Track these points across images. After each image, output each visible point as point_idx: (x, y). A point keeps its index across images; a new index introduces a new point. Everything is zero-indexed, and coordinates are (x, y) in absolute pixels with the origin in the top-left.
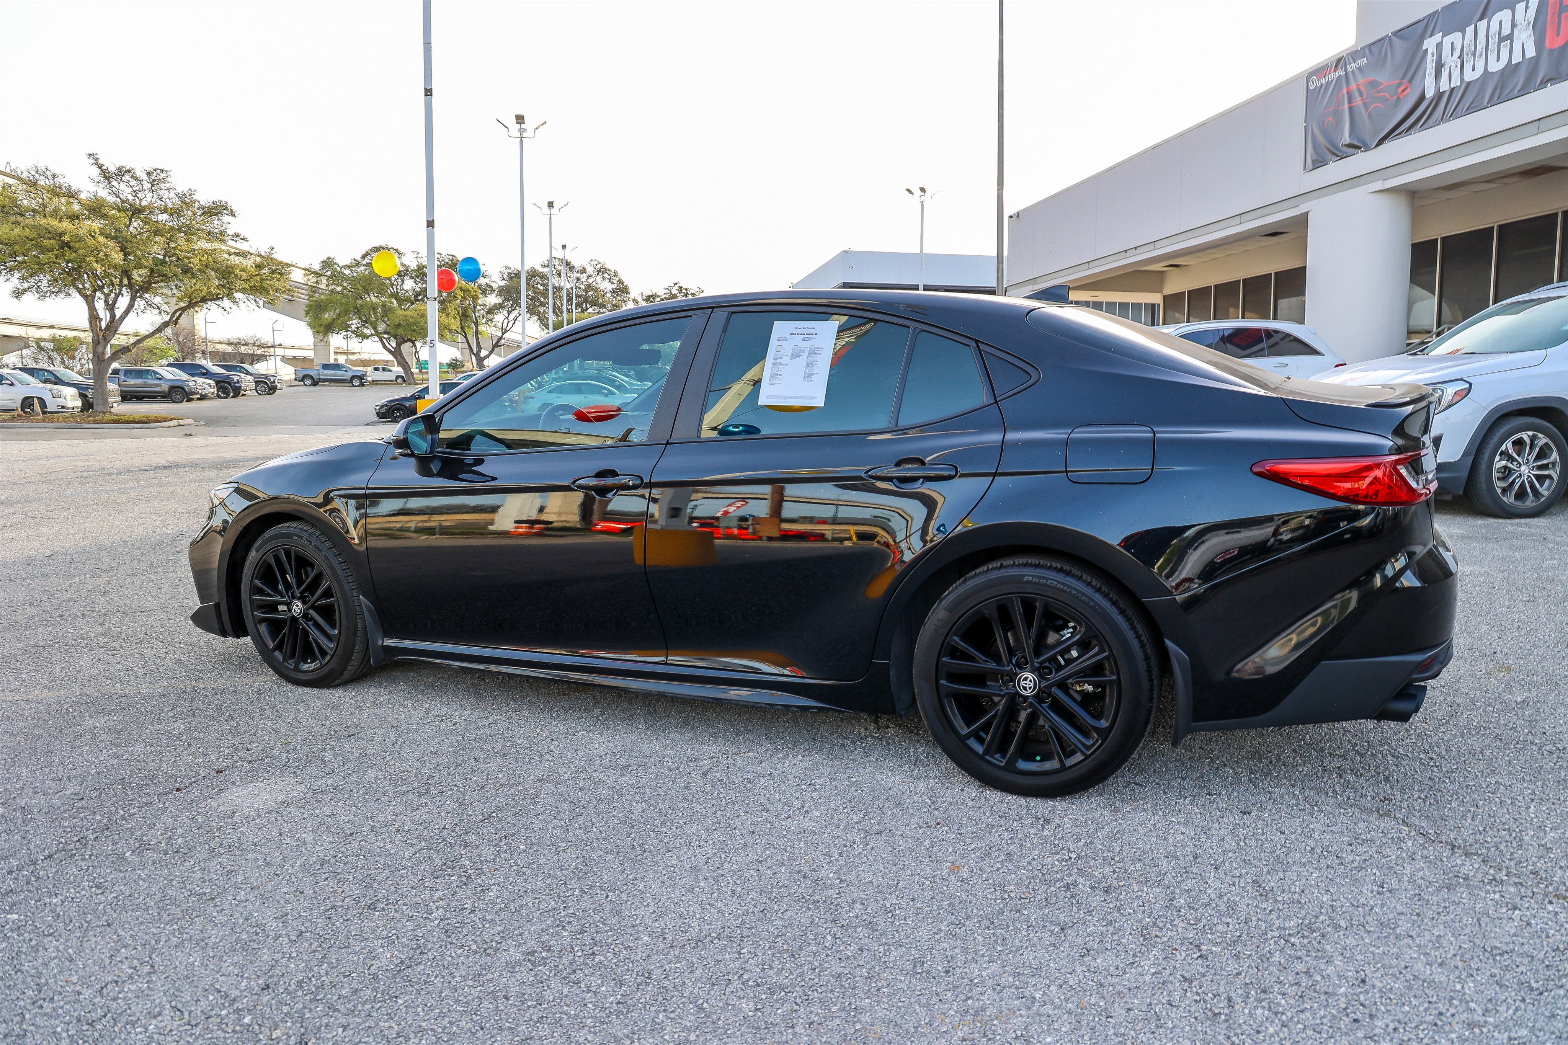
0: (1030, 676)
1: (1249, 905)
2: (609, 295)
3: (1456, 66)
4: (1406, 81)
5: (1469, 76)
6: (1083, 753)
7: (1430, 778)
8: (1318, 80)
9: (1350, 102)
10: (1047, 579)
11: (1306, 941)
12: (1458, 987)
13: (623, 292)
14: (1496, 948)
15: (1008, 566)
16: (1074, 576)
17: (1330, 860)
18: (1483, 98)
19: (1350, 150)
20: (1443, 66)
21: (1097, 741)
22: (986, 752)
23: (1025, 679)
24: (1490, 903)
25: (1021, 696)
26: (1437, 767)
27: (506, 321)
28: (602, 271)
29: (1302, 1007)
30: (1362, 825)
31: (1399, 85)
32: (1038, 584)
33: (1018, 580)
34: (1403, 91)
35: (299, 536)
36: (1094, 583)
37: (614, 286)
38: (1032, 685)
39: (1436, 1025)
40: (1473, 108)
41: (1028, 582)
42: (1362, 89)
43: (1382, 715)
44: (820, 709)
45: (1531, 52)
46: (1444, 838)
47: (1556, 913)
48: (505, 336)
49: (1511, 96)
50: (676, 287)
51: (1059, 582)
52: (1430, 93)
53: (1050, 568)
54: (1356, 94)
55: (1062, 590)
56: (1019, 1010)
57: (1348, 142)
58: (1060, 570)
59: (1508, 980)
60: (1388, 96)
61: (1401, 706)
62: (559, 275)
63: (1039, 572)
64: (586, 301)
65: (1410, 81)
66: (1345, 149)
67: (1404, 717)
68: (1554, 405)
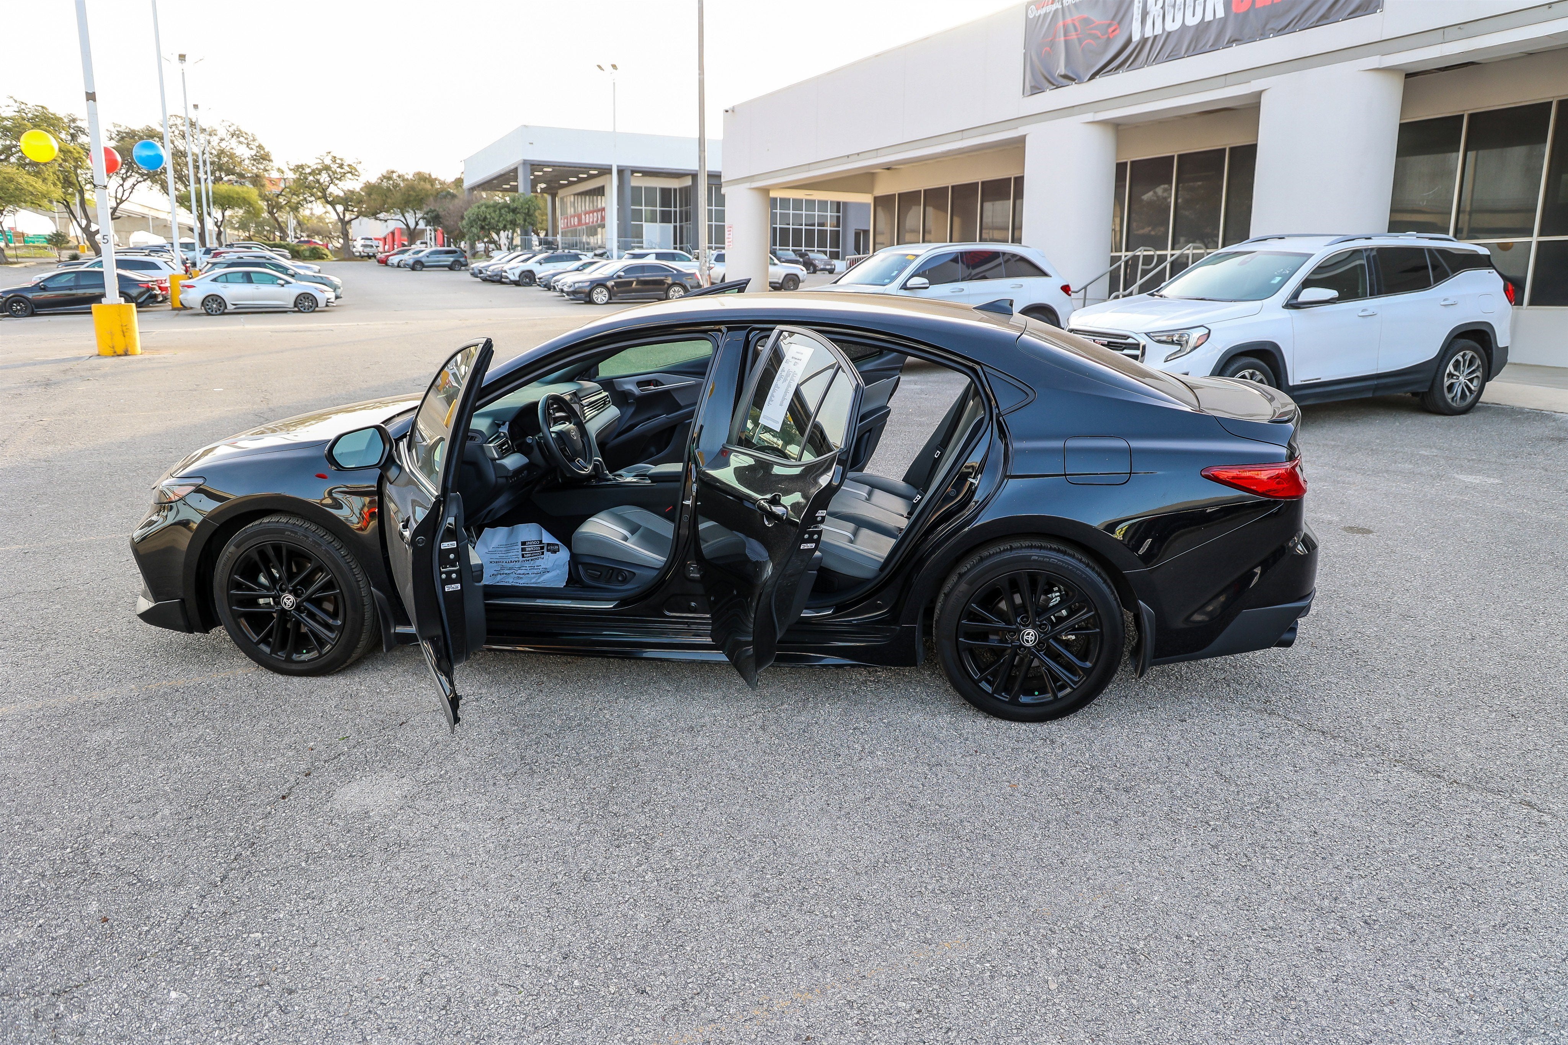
0: (1032, 632)
1: (1222, 789)
2: (247, 162)
3: (1159, 16)
4: (1115, 22)
5: (1171, 26)
6: (1071, 687)
7: (1286, 682)
8: (1037, 9)
9: (1066, 35)
10: (1050, 558)
11: (1269, 810)
12: (1369, 828)
13: (264, 159)
14: (1380, 800)
15: (1017, 548)
16: (1069, 555)
17: (1254, 752)
18: (1181, 48)
19: (1065, 81)
20: (1147, 13)
21: (1083, 677)
22: (994, 692)
23: (1028, 634)
24: (1362, 770)
25: (1025, 648)
26: (1286, 672)
27: (120, 189)
28: (236, 134)
29: (1290, 855)
30: (1261, 723)
31: (1109, 25)
32: (1043, 562)
33: (1027, 559)
34: (1113, 31)
35: (292, 532)
36: (1083, 560)
37: (253, 152)
38: (1033, 638)
39: (1368, 854)
40: (1173, 56)
41: (1035, 561)
42: (1077, 24)
43: (1280, 645)
44: (852, 666)
45: (1220, 14)
46: (1315, 727)
47: (1401, 773)
48: (121, 206)
49: (1203, 50)
50: (330, 157)
51: (1059, 560)
52: (1136, 38)
53: (1051, 549)
54: (1071, 28)
55: (1061, 566)
56: (1126, 882)
57: (1063, 73)
58: (1059, 551)
59: (1393, 820)
60: (1099, 34)
61: (1286, 636)
62: (184, 137)
63: (1043, 553)
64: (220, 169)
65: (1119, 23)
66: (1061, 79)
67: (1288, 644)
68: (1267, 348)
